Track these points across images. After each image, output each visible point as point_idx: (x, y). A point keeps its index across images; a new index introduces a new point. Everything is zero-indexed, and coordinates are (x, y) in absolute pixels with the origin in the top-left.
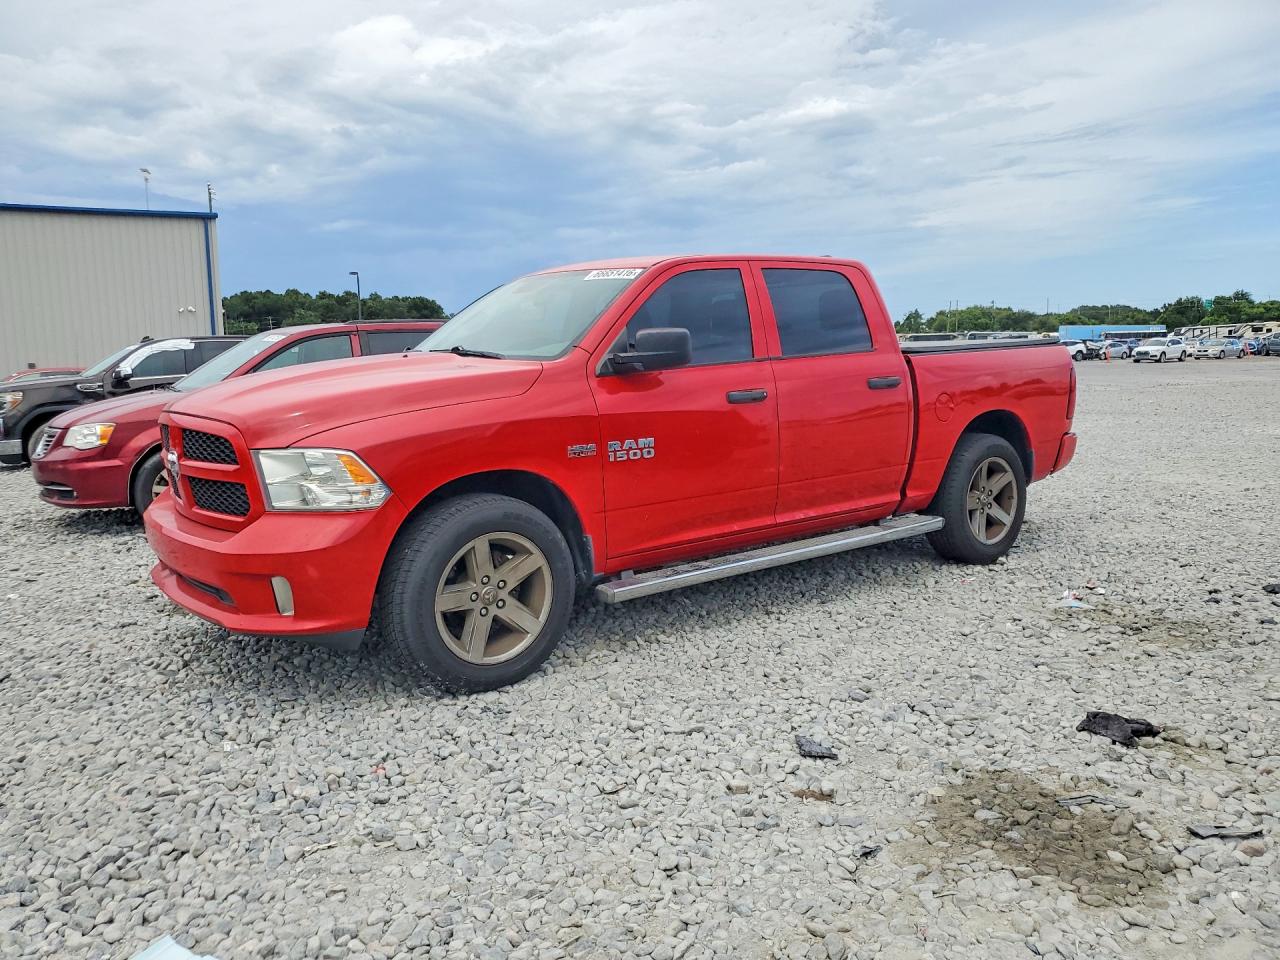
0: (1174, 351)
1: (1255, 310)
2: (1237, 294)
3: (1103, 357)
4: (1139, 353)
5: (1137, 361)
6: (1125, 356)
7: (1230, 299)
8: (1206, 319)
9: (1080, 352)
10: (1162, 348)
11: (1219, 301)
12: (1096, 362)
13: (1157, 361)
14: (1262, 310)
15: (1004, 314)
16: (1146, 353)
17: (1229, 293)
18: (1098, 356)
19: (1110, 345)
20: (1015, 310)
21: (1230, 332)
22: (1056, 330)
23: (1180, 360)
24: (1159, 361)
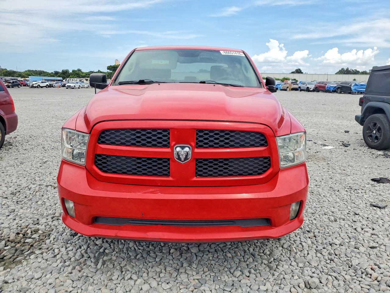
0: (77, 86)
1: (83, 74)
2: (78, 69)
3: (54, 87)
4: (68, 86)
5: (67, 88)
6: (60, 87)
7: (76, 71)
8: (71, 76)
9: (47, 85)
10: (74, 85)
11: (73, 71)
12: (52, 88)
13: (72, 88)
14: (85, 74)
15: (5, 71)
16: (70, 86)
17: (76, 69)
18: (52, 86)
19: (56, 83)
20: (8, 70)
21: (80, 80)
22: (28, 78)
23: (79, 88)
24: (74, 88)
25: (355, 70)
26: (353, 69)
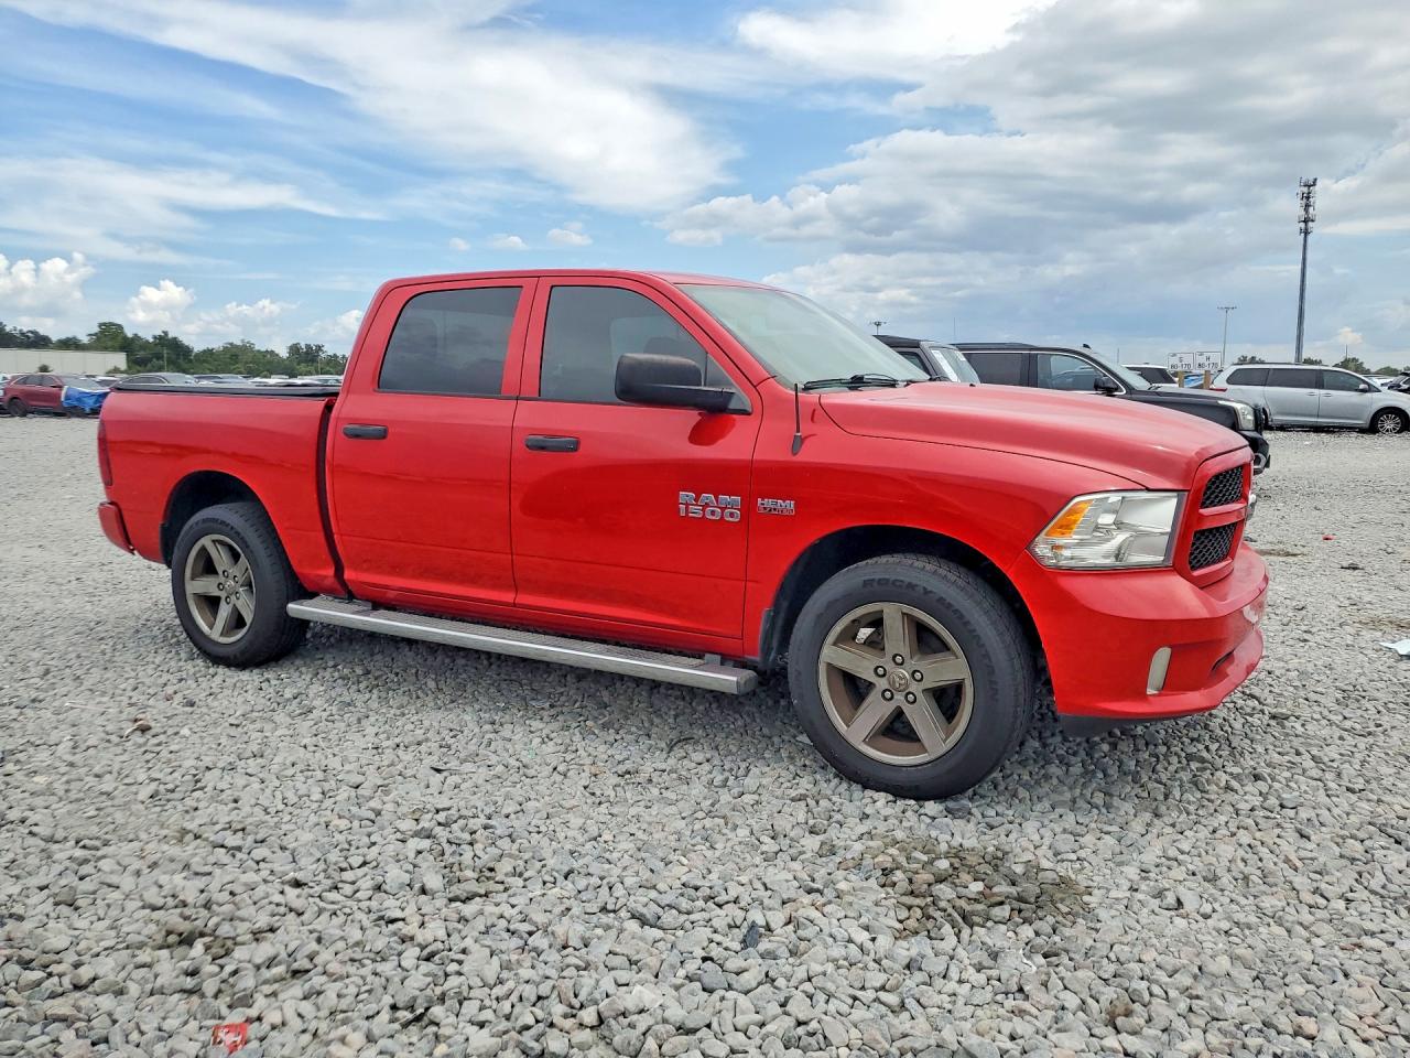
25: (32, 332)
26: (25, 330)
